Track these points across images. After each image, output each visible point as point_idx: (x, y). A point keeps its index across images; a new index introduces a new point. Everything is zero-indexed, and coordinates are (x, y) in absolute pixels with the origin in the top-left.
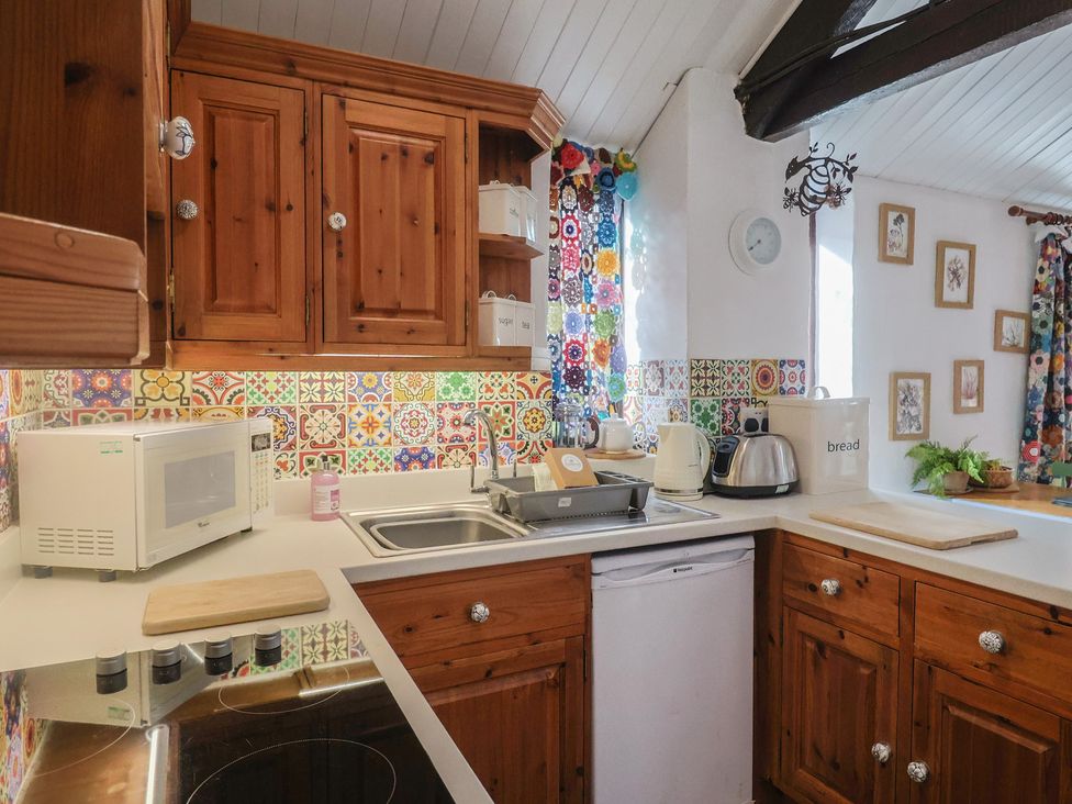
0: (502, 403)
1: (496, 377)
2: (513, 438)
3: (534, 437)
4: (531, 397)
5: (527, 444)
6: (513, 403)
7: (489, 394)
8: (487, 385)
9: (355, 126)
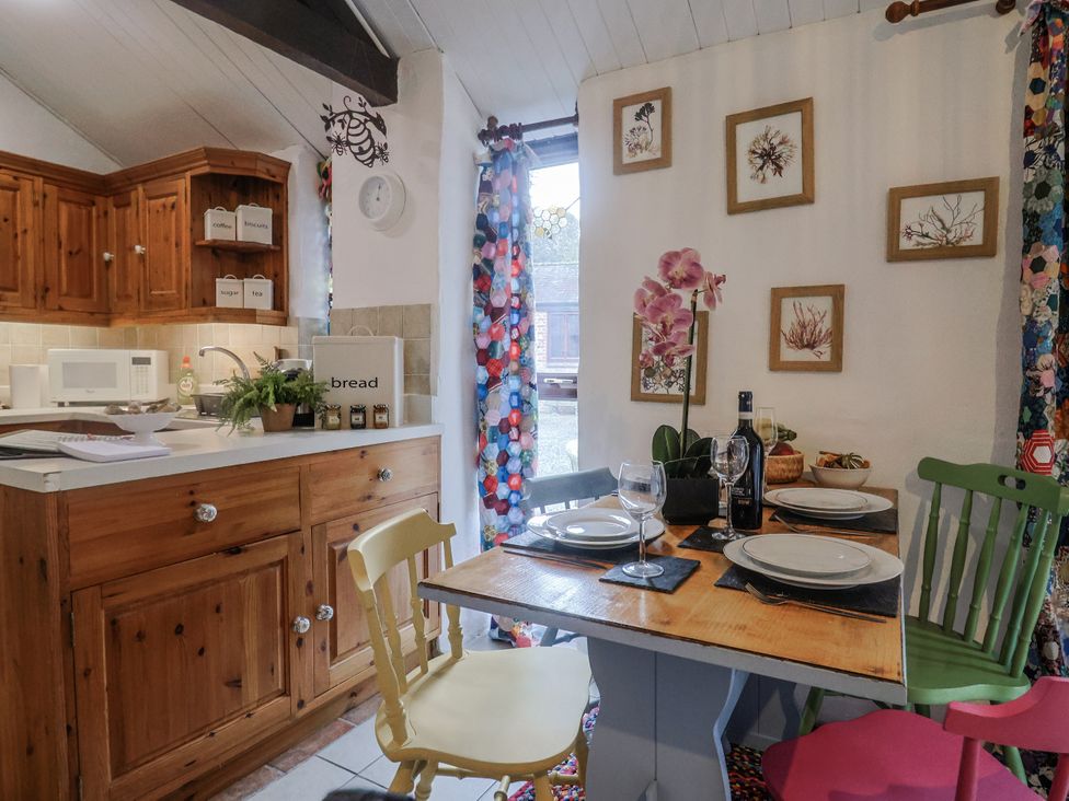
9: (150, 198)
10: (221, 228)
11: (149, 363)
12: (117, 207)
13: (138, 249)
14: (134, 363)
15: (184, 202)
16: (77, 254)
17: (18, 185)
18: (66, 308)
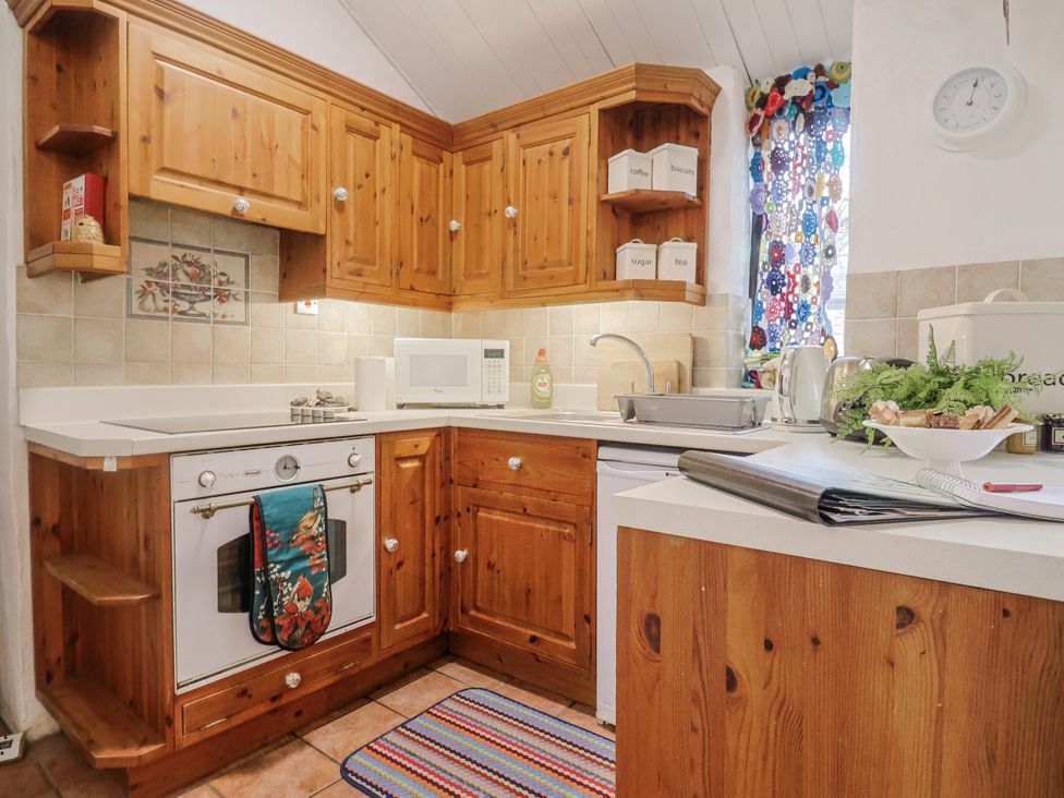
9: (525, 147)
10: (639, 176)
11: (502, 357)
12: (468, 163)
13: (511, 211)
14: (486, 357)
15: (585, 145)
16: (427, 220)
17: (378, 132)
18: (416, 288)
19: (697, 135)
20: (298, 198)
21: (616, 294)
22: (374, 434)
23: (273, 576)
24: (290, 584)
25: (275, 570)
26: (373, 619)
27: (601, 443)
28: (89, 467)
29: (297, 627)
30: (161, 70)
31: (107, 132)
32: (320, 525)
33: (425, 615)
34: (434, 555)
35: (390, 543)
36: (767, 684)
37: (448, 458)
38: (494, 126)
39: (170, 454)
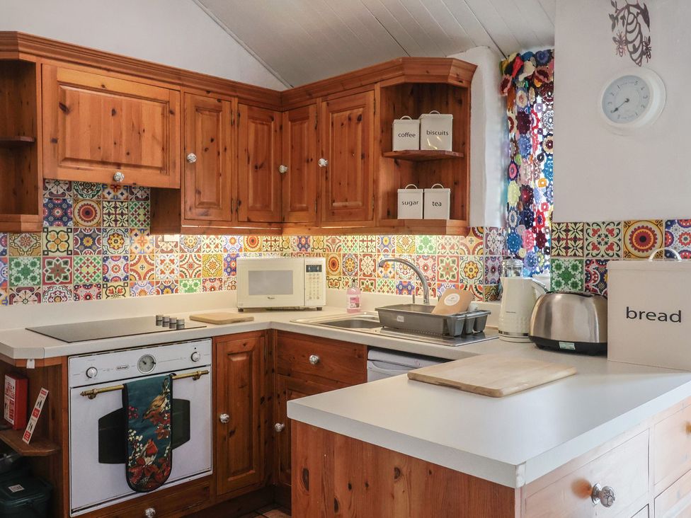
0: (451, 257)
1: (448, 239)
2: (457, 281)
3: (471, 282)
4: (469, 254)
5: (466, 287)
6: (458, 257)
7: (443, 251)
8: (442, 245)
9: (333, 112)
10: (407, 138)
11: (320, 270)
12: (292, 121)
13: (323, 162)
14: (307, 271)
15: (372, 113)
16: (260, 167)
17: (221, 107)
18: (252, 220)
19: (460, 102)
20: (160, 165)
21: (392, 229)
22: (211, 337)
23: (131, 438)
24: (141, 445)
25: (133, 434)
26: (211, 473)
27: (370, 348)
28: (17, 366)
29: (144, 476)
30: (64, 92)
31: (29, 139)
32: (167, 405)
33: (251, 472)
34: (259, 427)
35: (224, 417)
36: (349, 508)
37: (270, 353)
38: (310, 95)
39: (68, 356)
